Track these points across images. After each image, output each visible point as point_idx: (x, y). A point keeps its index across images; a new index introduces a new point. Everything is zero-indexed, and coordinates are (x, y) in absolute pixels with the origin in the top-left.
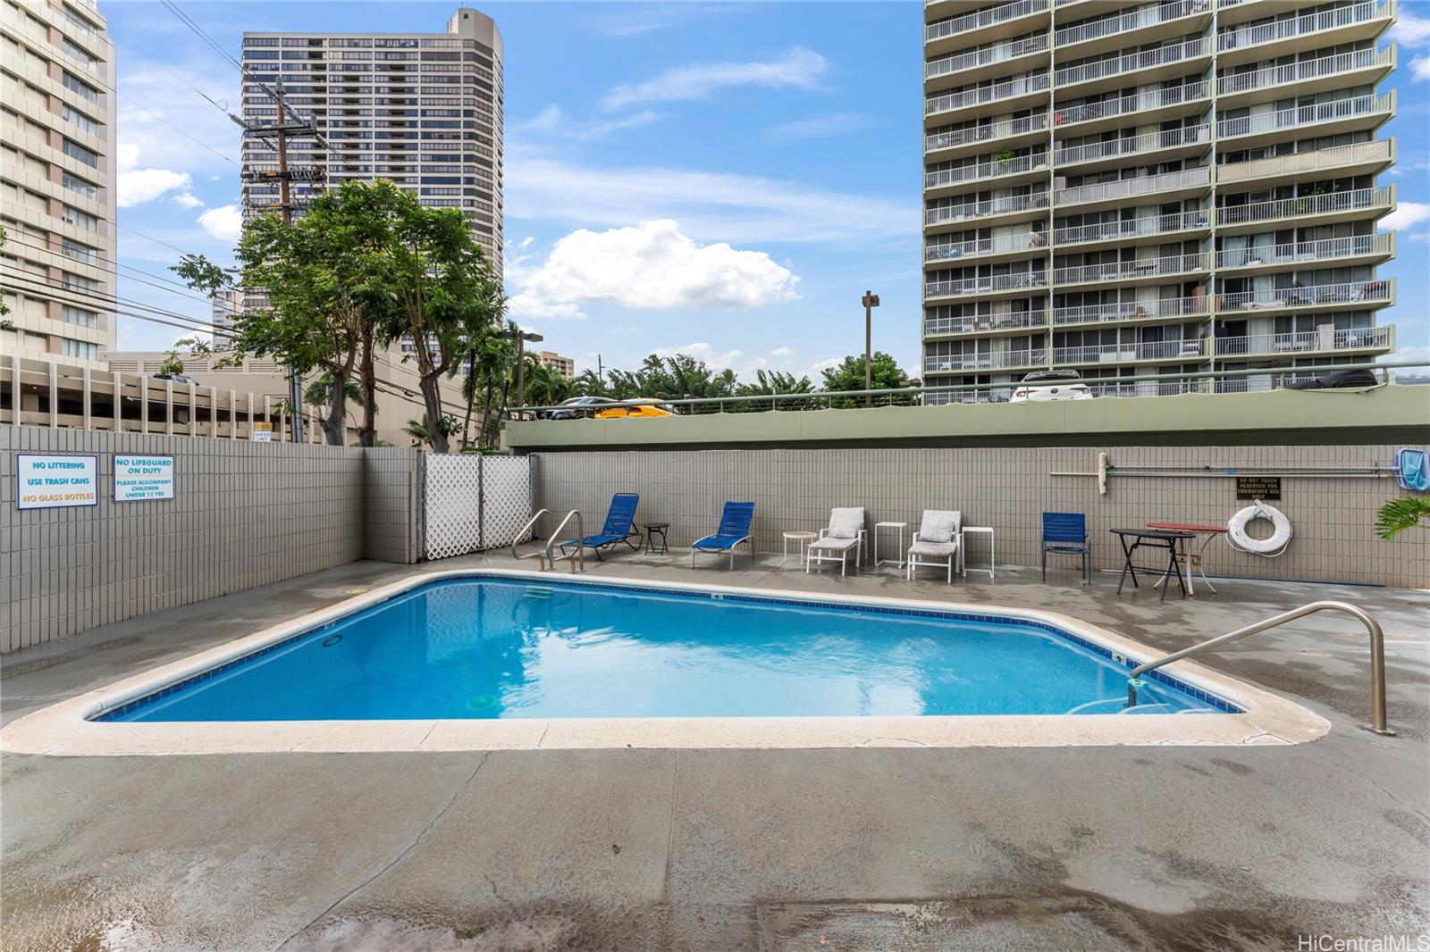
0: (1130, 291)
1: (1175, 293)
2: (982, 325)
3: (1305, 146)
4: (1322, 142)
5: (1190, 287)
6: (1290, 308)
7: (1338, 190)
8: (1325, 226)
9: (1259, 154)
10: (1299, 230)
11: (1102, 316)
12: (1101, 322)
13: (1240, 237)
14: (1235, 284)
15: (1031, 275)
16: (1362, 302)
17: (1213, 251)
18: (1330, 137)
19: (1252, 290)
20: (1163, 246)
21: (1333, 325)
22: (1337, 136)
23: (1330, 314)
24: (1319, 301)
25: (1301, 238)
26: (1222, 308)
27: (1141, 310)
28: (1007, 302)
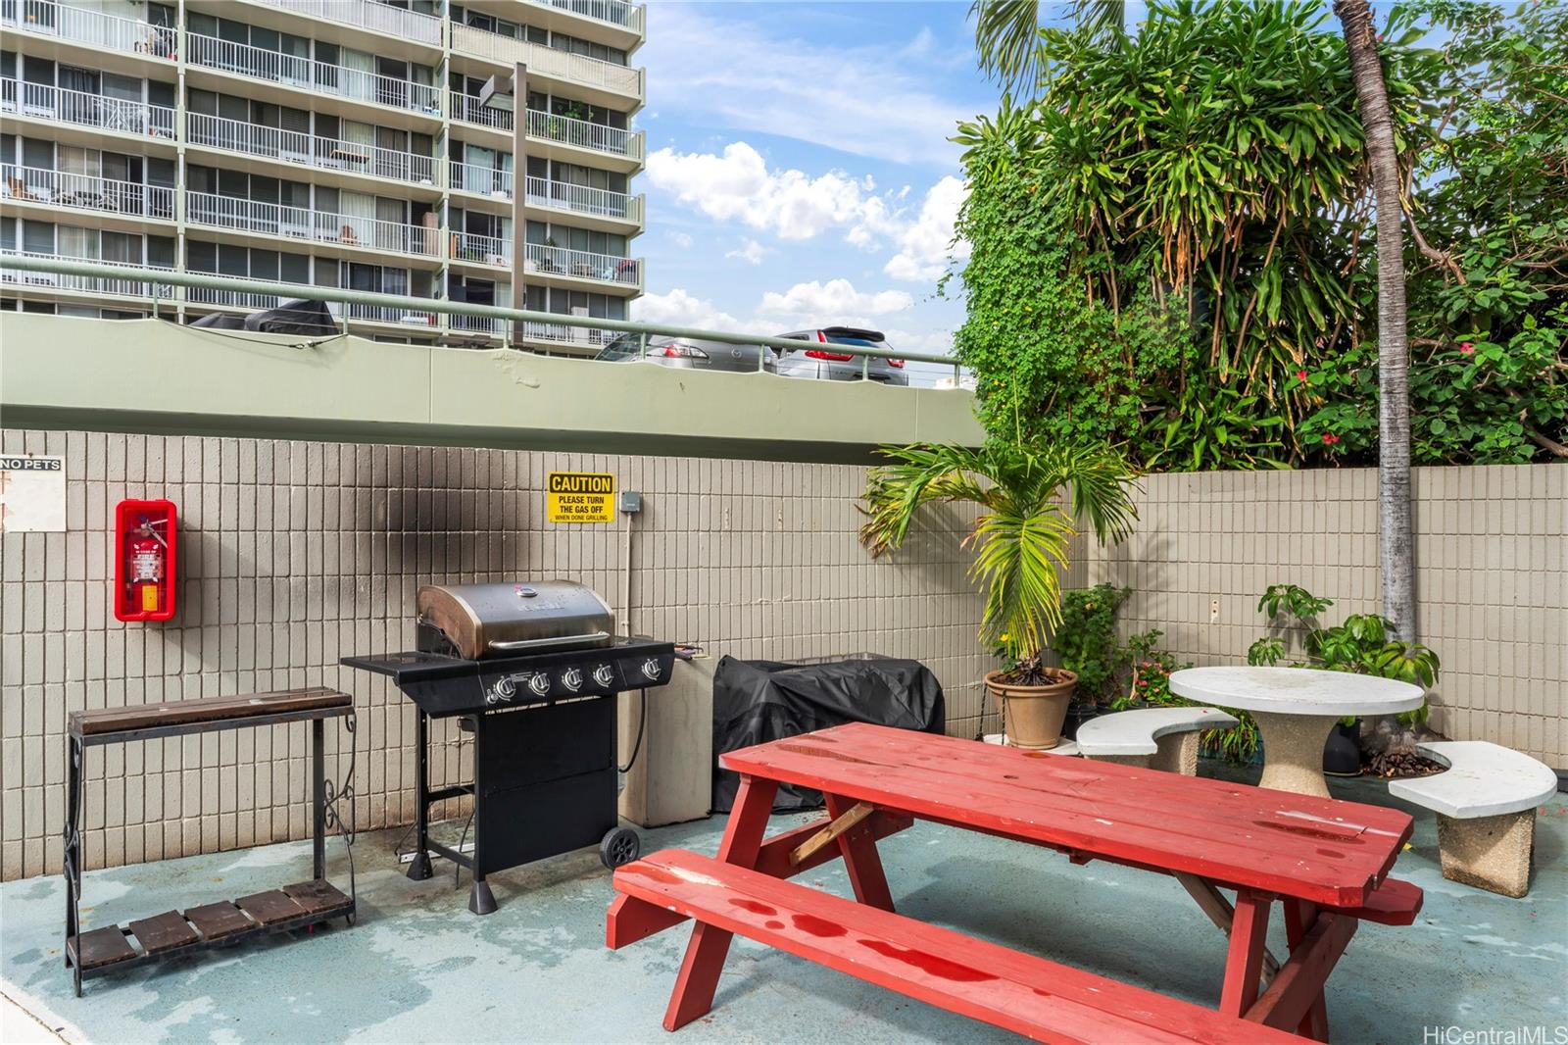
0: (330, 193)
1: (400, 215)
2: (33, 190)
3: (560, 42)
4: (576, 45)
5: (421, 209)
6: (541, 274)
7: (593, 120)
8: (581, 168)
9: (508, 30)
10: (553, 162)
11: (283, 227)
12: (281, 237)
13: (485, 150)
14: (480, 223)
15: (144, 109)
16: (615, 284)
17: (445, 160)
18: (586, 43)
19: (500, 235)
20: (381, 129)
21: (587, 310)
22: (594, 45)
23: (585, 294)
24: (573, 272)
25: (556, 176)
26: (460, 255)
27: (347, 231)
28: (92, 153)
